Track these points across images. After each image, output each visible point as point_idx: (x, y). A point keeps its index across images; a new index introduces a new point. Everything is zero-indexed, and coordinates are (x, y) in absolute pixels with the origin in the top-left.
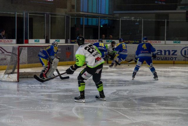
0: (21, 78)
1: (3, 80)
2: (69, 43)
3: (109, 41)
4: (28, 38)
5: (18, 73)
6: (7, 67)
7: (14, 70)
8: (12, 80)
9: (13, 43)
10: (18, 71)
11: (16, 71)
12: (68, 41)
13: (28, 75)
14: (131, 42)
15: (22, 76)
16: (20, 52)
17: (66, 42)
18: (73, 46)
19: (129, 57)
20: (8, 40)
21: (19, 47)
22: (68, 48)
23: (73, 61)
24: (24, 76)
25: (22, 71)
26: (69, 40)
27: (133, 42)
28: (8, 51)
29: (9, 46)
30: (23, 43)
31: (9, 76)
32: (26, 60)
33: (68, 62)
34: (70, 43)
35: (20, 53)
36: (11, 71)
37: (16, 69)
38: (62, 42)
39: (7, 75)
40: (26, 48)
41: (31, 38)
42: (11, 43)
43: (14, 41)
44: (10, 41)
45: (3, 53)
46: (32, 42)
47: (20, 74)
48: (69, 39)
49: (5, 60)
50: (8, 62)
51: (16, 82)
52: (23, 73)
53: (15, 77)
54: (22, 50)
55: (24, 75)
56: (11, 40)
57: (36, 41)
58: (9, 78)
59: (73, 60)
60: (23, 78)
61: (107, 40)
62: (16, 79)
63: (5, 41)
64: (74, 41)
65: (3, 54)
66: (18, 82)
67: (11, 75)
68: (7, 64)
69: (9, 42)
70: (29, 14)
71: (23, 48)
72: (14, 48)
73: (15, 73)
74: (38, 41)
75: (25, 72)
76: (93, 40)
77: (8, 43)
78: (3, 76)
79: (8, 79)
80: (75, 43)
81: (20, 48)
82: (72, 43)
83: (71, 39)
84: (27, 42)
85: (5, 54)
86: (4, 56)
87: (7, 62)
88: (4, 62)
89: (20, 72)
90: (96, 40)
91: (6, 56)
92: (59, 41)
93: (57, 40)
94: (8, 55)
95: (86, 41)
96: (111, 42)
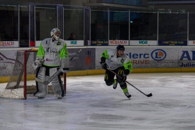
1: (5, 96)
2: (89, 46)
3: (143, 42)
5: (25, 86)
6: (8, 78)
7: (18, 83)
8: (17, 97)
9: (14, 46)
10: (25, 84)
11: (22, 84)
12: (88, 42)
14: (172, 42)
15: (30, 91)
17: (86, 44)
18: (94, 49)
19: (170, 64)
20: (9, 42)
22: (88, 52)
23: (94, 70)
26: (89, 42)
27: (176, 42)
28: (8, 57)
29: (9, 50)
30: (28, 46)
31: (13, 91)
33: (88, 70)
34: (91, 46)
36: (14, 84)
37: (22, 81)
38: (80, 44)
39: (10, 90)
42: (12, 46)
43: (16, 43)
44: (10, 43)
45: (2, 59)
47: (27, 88)
48: (89, 40)
49: (4, 70)
50: (8, 71)
51: (23, 99)
53: (20, 92)
54: (29, 56)
56: (12, 42)
58: (13, 93)
59: (95, 69)
61: (141, 41)
62: (23, 96)
63: (5, 44)
64: (95, 42)
65: (2, 61)
66: (25, 99)
67: (16, 90)
68: (7, 75)
69: (10, 45)
70: (35, 7)
73: (21, 87)
75: (33, 86)
76: (121, 41)
77: (8, 46)
79: (11, 96)
80: (97, 45)
81: (27, 53)
82: (92, 45)
83: (93, 39)
84: (33, 45)
85: (4, 61)
86: (2, 63)
87: (7, 72)
88: (3, 71)
89: (27, 85)
90: (125, 41)
91: (6, 64)
92: (76, 43)
93: (73, 42)
94: (8, 62)
95: (111, 42)
96: (146, 43)
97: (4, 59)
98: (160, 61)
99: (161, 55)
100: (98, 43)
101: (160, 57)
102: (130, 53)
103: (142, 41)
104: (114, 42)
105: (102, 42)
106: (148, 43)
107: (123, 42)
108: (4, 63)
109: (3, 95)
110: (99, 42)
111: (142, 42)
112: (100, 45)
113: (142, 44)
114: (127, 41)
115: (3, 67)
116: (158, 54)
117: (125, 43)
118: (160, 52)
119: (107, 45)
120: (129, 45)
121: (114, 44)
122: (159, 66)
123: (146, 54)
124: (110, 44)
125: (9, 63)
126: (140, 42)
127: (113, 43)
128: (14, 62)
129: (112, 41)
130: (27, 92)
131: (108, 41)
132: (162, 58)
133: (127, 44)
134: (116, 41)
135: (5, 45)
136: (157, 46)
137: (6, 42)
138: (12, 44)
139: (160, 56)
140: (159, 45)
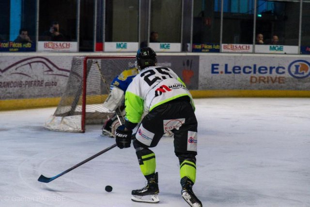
0: (88, 124)
1: (52, 127)
2: (190, 52)
3: (277, 48)
4: (104, 40)
5: (84, 113)
6: (58, 100)
7: (74, 107)
8: (71, 129)
9: (71, 49)
10: (84, 108)
11: (79, 108)
12: (187, 46)
13: (103, 118)
15: (91, 121)
16: (87, 69)
17: (184, 49)
18: (198, 57)
20: (62, 43)
21: (87, 58)
23: (197, 91)
24: (95, 121)
25: (91, 108)
26: (190, 46)
28: (60, 67)
29: (62, 56)
30: (91, 50)
31: (65, 120)
32: (99, 87)
34: (193, 52)
35: (89, 71)
36: (68, 109)
37: (80, 105)
38: (175, 48)
39: (60, 118)
40: (99, 61)
41: (110, 39)
42: (66, 49)
43: (74, 45)
44: (65, 45)
45: (51, 70)
46: (111, 48)
47: (87, 116)
48: (189, 42)
49: (54, 86)
50: (59, 89)
51: (80, 132)
52: (93, 113)
53: (76, 121)
54: (91, 65)
55: (96, 118)
56: (68, 43)
57: (119, 46)
58: (64, 123)
59: (197, 88)
60: (93, 124)
61: (272, 46)
62: (80, 127)
63: (56, 46)
64: (199, 47)
65: (50, 73)
66: (84, 132)
67: (69, 117)
68: (58, 95)
69: (64, 48)
71: (93, 60)
72: (74, 62)
73: (78, 113)
74: (125, 47)
75: (96, 112)
76: (241, 45)
77: (61, 50)
78: (52, 121)
79: (62, 127)
80: (203, 50)
81: (88, 60)
82: (194, 50)
83: (195, 43)
84: (100, 48)
85: (54, 73)
86: (51, 76)
87: (57, 90)
88: (52, 89)
89: (87, 111)
90: (248, 45)
91: (57, 77)
92: (168, 47)
93: (164, 45)
94: (61, 75)
95: (225, 48)
96: (280, 49)
97: (55, 70)
98: (302, 79)
99: (304, 70)
100: (204, 48)
101: (303, 73)
102: (255, 66)
103: (275, 46)
104: (229, 47)
105: (210, 47)
106: (284, 50)
107: (244, 47)
108: (54, 76)
109: (50, 125)
110: (206, 47)
111: (274, 48)
112: (207, 50)
113: (275, 51)
114: (251, 46)
115: (53, 82)
116: (299, 68)
117: (248, 48)
118: (302, 64)
119: (218, 51)
120: (254, 52)
121: (230, 51)
122: (300, 87)
123: (281, 67)
124: (223, 50)
125: (62, 77)
126: (271, 49)
127: (228, 49)
128: (68, 74)
129: (227, 45)
130: (87, 121)
131: (219, 45)
132: (306, 74)
133: (251, 50)
134: (233, 45)
135: (56, 48)
136: (298, 54)
137: (58, 43)
138: (68, 46)
139: (302, 71)
140: (301, 54)
